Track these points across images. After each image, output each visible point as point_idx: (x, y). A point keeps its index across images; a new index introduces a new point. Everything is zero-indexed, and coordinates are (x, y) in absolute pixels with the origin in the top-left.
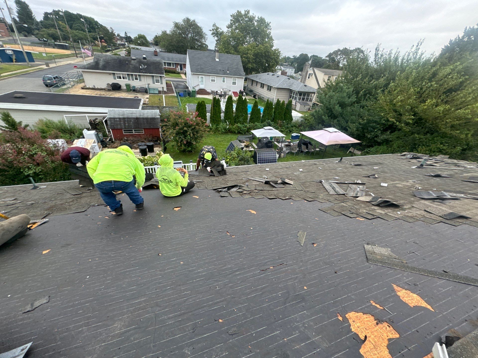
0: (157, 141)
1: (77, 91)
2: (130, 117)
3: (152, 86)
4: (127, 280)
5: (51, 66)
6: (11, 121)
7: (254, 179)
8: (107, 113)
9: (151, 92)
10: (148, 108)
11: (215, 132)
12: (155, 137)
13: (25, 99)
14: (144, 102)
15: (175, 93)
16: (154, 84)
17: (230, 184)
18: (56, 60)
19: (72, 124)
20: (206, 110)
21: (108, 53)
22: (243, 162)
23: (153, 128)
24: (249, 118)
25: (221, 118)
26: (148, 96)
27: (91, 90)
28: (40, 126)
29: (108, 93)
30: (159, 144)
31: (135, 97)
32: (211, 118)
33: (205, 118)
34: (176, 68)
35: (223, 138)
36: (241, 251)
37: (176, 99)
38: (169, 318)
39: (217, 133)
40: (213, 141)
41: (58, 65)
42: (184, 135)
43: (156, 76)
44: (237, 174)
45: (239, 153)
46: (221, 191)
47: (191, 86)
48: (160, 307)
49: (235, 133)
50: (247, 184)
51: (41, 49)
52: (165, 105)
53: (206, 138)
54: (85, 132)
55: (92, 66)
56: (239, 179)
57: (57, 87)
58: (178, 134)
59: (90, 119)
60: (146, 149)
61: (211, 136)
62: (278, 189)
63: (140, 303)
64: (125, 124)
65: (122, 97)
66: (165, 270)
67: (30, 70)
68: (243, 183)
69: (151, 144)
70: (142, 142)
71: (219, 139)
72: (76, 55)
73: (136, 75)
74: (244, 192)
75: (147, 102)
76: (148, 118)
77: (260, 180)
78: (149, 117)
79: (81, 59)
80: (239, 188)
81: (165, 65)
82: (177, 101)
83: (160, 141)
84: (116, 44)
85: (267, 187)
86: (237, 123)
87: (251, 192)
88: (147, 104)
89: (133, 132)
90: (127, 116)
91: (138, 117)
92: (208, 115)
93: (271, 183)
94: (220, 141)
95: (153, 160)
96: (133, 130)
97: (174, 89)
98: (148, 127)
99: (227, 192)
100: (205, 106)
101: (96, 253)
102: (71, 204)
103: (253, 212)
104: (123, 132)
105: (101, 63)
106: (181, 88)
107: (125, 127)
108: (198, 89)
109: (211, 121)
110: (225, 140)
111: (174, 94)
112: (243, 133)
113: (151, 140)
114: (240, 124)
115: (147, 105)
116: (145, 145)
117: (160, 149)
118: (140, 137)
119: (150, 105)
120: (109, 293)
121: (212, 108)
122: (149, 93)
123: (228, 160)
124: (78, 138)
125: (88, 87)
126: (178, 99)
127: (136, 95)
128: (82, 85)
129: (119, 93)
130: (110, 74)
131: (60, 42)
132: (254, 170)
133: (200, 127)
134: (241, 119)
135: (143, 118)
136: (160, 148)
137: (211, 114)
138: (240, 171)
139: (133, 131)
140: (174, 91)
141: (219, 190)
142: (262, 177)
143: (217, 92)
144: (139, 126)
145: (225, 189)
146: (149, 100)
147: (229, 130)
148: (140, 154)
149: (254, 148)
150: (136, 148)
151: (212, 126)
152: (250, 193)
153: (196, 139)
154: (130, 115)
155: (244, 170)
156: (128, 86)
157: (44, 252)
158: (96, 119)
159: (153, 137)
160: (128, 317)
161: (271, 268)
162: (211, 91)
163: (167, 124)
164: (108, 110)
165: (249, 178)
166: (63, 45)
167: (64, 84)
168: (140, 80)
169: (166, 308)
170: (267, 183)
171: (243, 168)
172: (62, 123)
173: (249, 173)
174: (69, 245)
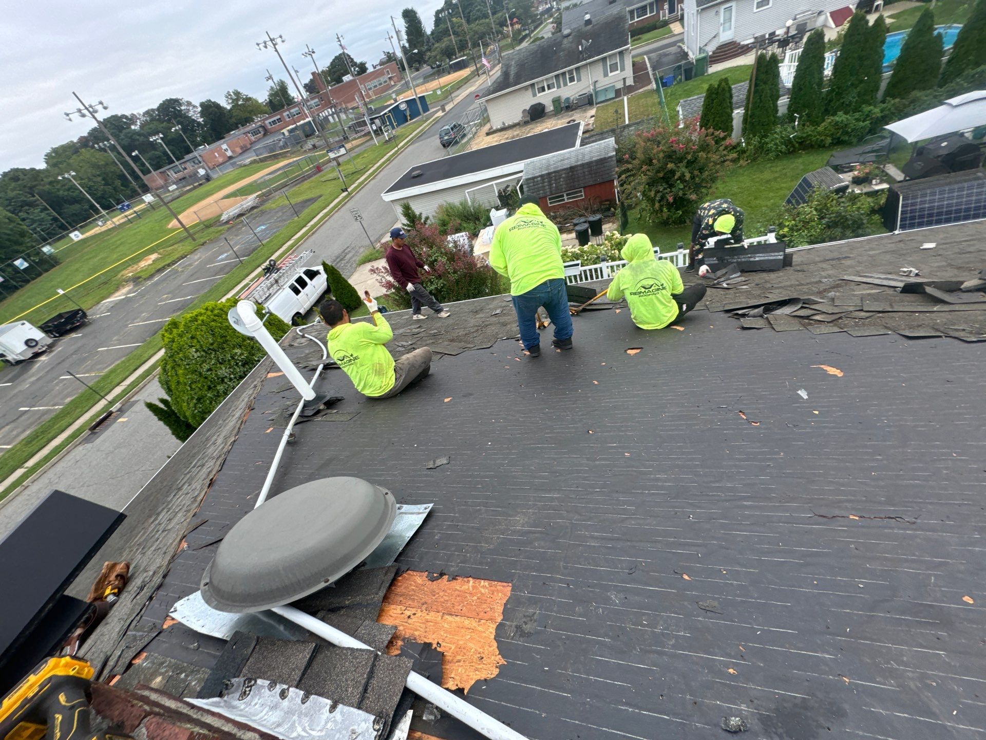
0: (609, 209)
1: (482, 142)
2: (559, 169)
3: (603, 83)
4: (537, 461)
5: (448, 108)
6: (411, 215)
7: (864, 280)
8: (522, 171)
9: (599, 100)
10: (594, 139)
11: (755, 160)
12: (606, 201)
13: (423, 177)
14: (586, 128)
15: (654, 83)
16: (606, 78)
17: (773, 298)
18: (453, 95)
19: (476, 205)
20: (731, 103)
21: (525, 44)
22: (838, 231)
23: (601, 181)
24: (883, 85)
25: (777, 111)
26: (593, 112)
27: (499, 134)
28: (440, 216)
29: (523, 129)
30: (614, 215)
31: (569, 123)
32: (745, 121)
33: (727, 126)
34: (658, 13)
35: (778, 169)
36: (769, 460)
37: (656, 96)
38: (593, 537)
39: (760, 160)
40: (748, 184)
41: (455, 103)
42: (667, 183)
43: (610, 56)
44: (805, 267)
45: (826, 204)
46: (744, 315)
47: (694, 46)
48: (581, 515)
49: (824, 146)
50: (832, 294)
51: (434, 84)
52: (627, 122)
53: (726, 179)
54: (494, 214)
55: (500, 83)
56: (808, 281)
57: (457, 143)
58: (651, 183)
59: (499, 188)
60: (587, 230)
61: (741, 171)
62: (957, 307)
63: (552, 499)
64: (550, 185)
65: (547, 130)
66: (596, 460)
67: (425, 127)
68: (820, 293)
69: (597, 217)
70: (581, 216)
71: (767, 175)
72: (476, 74)
73: (571, 72)
74: (817, 318)
75: (591, 127)
76: (592, 162)
77: (885, 283)
78: (594, 159)
79: (484, 76)
80: (802, 308)
81: (632, 18)
82: (657, 100)
83: (615, 209)
84: (537, 15)
85: (911, 303)
86: (834, 114)
87: (840, 318)
88: (592, 130)
89: (564, 200)
90: (554, 168)
91: (573, 165)
92: (738, 113)
93: (929, 290)
94: (768, 182)
95: (599, 251)
96: (565, 195)
97: (651, 73)
98: (591, 183)
99: (761, 316)
100: (730, 89)
101: (501, 411)
102: (475, 335)
103: (832, 371)
104: (549, 202)
105: (513, 71)
106: (668, 64)
107: (551, 192)
108: (714, 48)
109: (744, 130)
110: (785, 174)
111: (649, 87)
112: (855, 140)
113: (598, 210)
114: (846, 113)
115: (592, 133)
116: (585, 222)
117: (615, 226)
118: (578, 206)
119: (598, 131)
120: (512, 472)
121: (749, 91)
122: (597, 104)
123: (786, 230)
124: (485, 226)
125: (494, 128)
126: (660, 96)
127: (571, 116)
128: (486, 128)
129: (542, 122)
130: (526, 88)
131: (456, 58)
132: (871, 253)
133: (709, 155)
134: (851, 97)
135: (582, 165)
136: (614, 223)
137: (747, 109)
138: (817, 259)
139: (565, 197)
140: (651, 77)
141: (740, 312)
142: (897, 273)
143: (773, 34)
144: (576, 183)
145: (756, 310)
146: (596, 121)
147: (801, 143)
148: (577, 241)
149: (889, 179)
150: (570, 232)
151: (748, 144)
152: (837, 319)
153: (697, 188)
154: (559, 164)
155: (831, 256)
156: (556, 101)
157: (446, 400)
158: (508, 186)
159: (601, 203)
160: (534, 513)
161: (851, 517)
162: (752, 40)
163: (630, 166)
164: (523, 164)
165: (846, 277)
166: (459, 61)
167: (464, 135)
168: (579, 80)
169: (589, 520)
170: (911, 289)
171: (831, 250)
172: (464, 204)
173: (848, 262)
174: (471, 394)
